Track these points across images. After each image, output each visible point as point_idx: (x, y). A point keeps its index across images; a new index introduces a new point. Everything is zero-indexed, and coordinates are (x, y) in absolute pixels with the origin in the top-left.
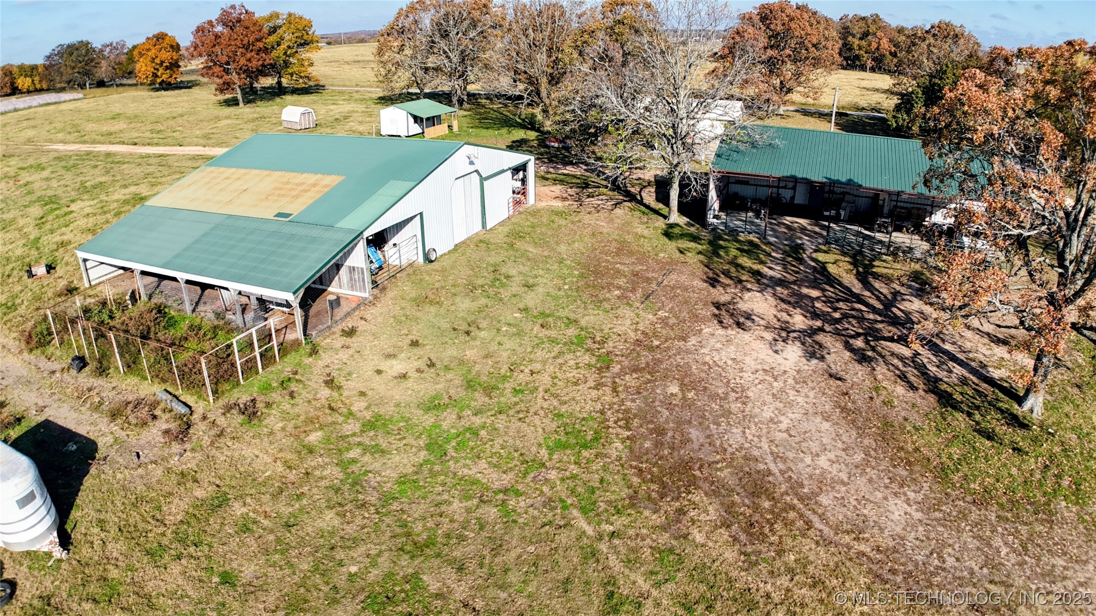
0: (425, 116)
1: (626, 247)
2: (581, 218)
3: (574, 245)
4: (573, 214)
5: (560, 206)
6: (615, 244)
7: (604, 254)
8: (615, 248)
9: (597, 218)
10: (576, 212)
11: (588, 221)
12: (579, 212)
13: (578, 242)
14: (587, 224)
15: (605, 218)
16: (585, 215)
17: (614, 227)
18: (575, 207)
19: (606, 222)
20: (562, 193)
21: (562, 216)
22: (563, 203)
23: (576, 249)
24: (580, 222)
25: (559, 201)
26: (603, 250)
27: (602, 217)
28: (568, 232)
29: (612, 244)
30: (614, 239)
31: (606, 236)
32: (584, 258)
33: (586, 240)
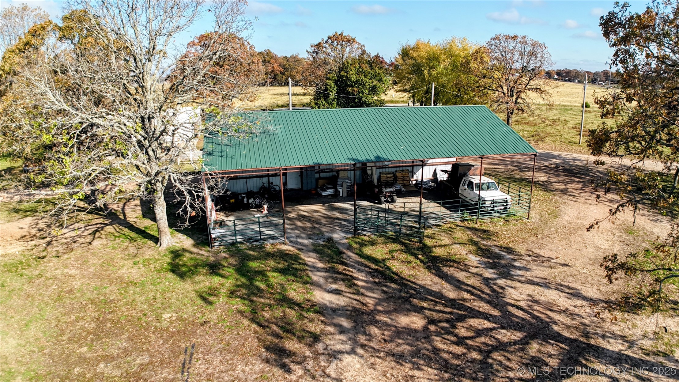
1: (109, 313)
2: (43, 268)
3: (28, 331)
4: (33, 262)
5: (17, 253)
6: (92, 312)
7: (76, 342)
8: (92, 320)
9: (65, 262)
10: (39, 258)
11: (53, 272)
12: (44, 258)
13: (36, 321)
14: (51, 279)
15: (77, 259)
16: (49, 262)
17: (89, 273)
18: (41, 248)
19: (78, 267)
20: (31, 227)
21: (16, 271)
22: (26, 245)
23: (32, 340)
24: (40, 276)
25: (23, 243)
26: (74, 331)
27: (72, 259)
28: (22, 303)
29: (87, 311)
30: (89, 299)
31: (78, 295)
32: (45, 362)
33: (48, 313)
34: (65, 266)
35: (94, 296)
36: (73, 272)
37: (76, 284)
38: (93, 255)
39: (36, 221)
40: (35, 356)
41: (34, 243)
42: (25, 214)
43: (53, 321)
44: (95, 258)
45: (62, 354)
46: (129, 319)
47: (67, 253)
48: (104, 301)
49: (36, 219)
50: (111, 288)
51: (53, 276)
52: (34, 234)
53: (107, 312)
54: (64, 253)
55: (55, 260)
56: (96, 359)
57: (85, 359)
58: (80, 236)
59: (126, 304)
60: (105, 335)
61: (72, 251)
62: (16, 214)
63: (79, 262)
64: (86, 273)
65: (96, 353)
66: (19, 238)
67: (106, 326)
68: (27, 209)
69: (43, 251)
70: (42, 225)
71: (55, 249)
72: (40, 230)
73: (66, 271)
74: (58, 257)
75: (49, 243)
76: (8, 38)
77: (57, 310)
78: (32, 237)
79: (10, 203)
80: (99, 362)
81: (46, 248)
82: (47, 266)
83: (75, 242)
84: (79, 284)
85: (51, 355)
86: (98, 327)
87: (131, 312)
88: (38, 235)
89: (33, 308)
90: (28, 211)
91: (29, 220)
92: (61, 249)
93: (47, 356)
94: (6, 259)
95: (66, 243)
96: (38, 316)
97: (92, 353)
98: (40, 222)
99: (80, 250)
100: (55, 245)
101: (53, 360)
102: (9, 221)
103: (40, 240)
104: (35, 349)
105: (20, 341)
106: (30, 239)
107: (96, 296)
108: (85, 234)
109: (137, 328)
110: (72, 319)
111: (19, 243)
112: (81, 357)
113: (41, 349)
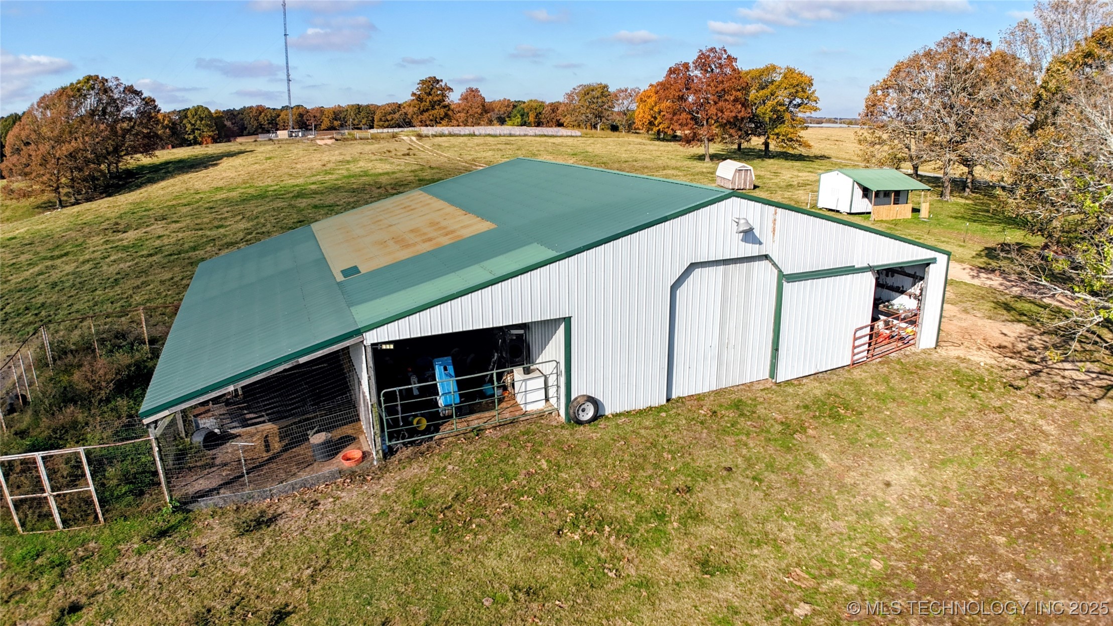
0: (874, 188)
1: (1067, 514)
2: (1009, 402)
3: (940, 471)
4: (999, 388)
5: (982, 364)
6: (1044, 497)
7: (996, 524)
8: (1037, 509)
9: (1045, 409)
10: (1011, 385)
11: (1021, 414)
12: (1018, 388)
13: (960, 464)
14: (1014, 422)
15: (1065, 414)
16: (1023, 398)
17: (1071, 442)
18: (1020, 374)
19: (1059, 426)
20: (1019, 339)
21: (969, 387)
22: (1000, 360)
23: (938, 484)
24: (1000, 411)
25: (997, 355)
26: (1004, 508)
27: (1058, 410)
28: (954, 432)
29: (1038, 493)
30: (1051, 478)
31: (1039, 464)
32: (937, 521)
33: (984, 464)
34: (1043, 416)
35: (1060, 477)
36: (1050, 429)
37: (1045, 448)
38: (1092, 419)
39: (1032, 334)
40: (929, 506)
41: (1013, 362)
42: (1018, 317)
43: (983, 478)
44: (1091, 424)
45: (967, 527)
46: (1088, 538)
47: (1055, 398)
48: (1069, 492)
49: (1032, 331)
50: (1089, 480)
51: (1018, 420)
52: (1019, 349)
53: (1065, 510)
54: (1050, 396)
55: (1032, 400)
56: (1007, 563)
57: (994, 552)
58: (1085, 383)
59: (1098, 516)
60: (1041, 539)
61: (1062, 399)
62: (1005, 312)
63: (1066, 420)
64: (1067, 439)
65: (1013, 554)
66: (995, 345)
67: (1051, 528)
68: (1025, 312)
69: (1022, 379)
70: (1037, 342)
71: (1040, 385)
72: (1030, 348)
73: (1040, 422)
74: (1039, 397)
75: (1036, 373)
76: (1059, 42)
77: (997, 467)
78: (1014, 353)
79: (1002, 293)
80: (1009, 568)
81: (1028, 377)
82: (1016, 402)
83: (1073, 388)
84: (1048, 450)
85: (951, 518)
86: (1040, 522)
87: (1097, 531)
88: (1025, 354)
89: (965, 446)
90: (1025, 315)
91: (1021, 328)
92: (1050, 388)
93: (945, 517)
94: (962, 365)
95: (1061, 384)
96: (966, 460)
97: (1008, 551)
98: (1037, 337)
99: (1075, 403)
100: (1043, 378)
101: (950, 526)
102: (990, 318)
103: (1025, 363)
104: (934, 498)
105: (921, 476)
106: (1011, 355)
107: (1063, 480)
108: (1094, 383)
109: (1090, 559)
110: (1011, 490)
111: (991, 353)
112: (991, 546)
113: (943, 504)
